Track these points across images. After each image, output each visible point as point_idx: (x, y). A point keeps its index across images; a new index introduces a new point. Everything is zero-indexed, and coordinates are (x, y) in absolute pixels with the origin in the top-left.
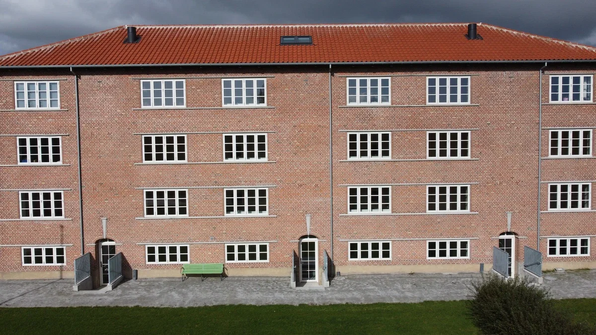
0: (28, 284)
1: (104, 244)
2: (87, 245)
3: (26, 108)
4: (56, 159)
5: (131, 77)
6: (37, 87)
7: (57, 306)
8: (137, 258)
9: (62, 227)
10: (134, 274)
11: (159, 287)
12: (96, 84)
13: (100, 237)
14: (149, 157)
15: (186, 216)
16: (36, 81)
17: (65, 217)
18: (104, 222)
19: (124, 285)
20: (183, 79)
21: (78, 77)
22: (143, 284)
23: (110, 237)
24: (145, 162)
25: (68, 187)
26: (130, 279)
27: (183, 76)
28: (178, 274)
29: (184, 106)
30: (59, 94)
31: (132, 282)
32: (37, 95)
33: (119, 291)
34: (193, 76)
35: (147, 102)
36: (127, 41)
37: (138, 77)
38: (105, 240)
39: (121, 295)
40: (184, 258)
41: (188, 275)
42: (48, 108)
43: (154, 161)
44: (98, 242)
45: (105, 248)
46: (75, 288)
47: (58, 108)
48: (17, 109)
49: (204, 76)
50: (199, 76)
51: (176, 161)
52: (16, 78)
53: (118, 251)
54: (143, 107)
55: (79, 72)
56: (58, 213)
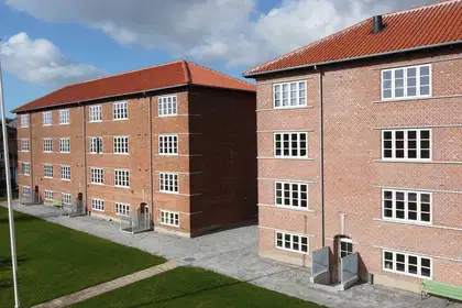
0: (277, 265)
1: (342, 240)
2: (326, 238)
3: (281, 107)
4: (303, 153)
5: (370, 69)
6: (289, 87)
8: (373, 262)
9: (306, 217)
10: (369, 278)
11: (392, 300)
13: (338, 233)
14: (388, 154)
15: (430, 224)
16: (289, 82)
17: (309, 209)
18: (342, 218)
19: (358, 288)
20: (429, 64)
21: (322, 74)
22: (377, 291)
23: (346, 234)
24: (384, 159)
25: (312, 180)
26: (365, 282)
27: (429, 60)
28: (416, 289)
29: (430, 96)
30: (306, 92)
31: (366, 287)
32: (289, 94)
33: (350, 293)
34: (442, 58)
35: (388, 94)
36: (372, 32)
37: (379, 67)
38: (344, 237)
39: (350, 299)
40: (426, 272)
41: (431, 295)
42: (298, 106)
43: (394, 158)
44: (337, 237)
45: (343, 244)
46: (312, 280)
47: (306, 105)
48: (275, 108)
49: (455, 56)
50: (449, 57)
51: (418, 159)
52: (274, 81)
53: (355, 250)
54: (383, 99)
55: (322, 69)
56: (304, 204)
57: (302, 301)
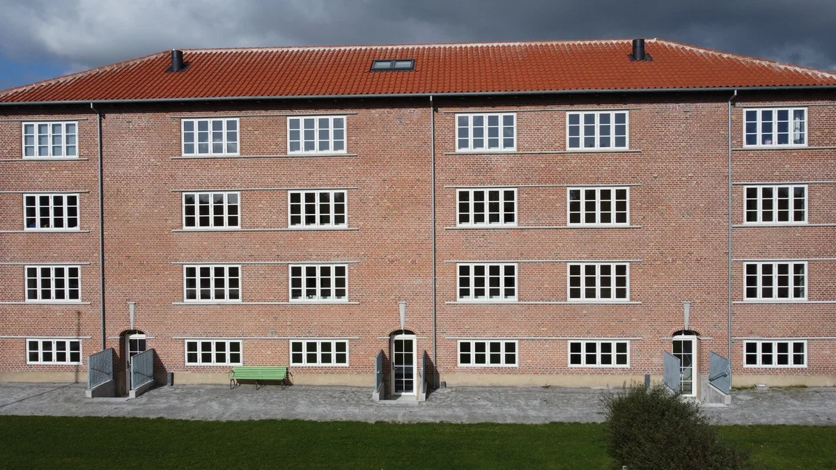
0: (31, 387)
1: (133, 337)
2: (109, 338)
3: (36, 156)
4: (72, 223)
5: (168, 116)
6: (50, 129)
7: (59, 414)
8: (174, 357)
9: (79, 313)
10: (169, 378)
11: (198, 395)
12: (125, 125)
13: (126, 328)
14: (190, 222)
15: (239, 301)
16: (49, 122)
17: (83, 300)
18: (132, 307)
19: (154, 392)
20: (237, 118)
21: (102, 116)
22: (178, 391)
23: (139, 328)
24: (186, 228)
25: (87, 260)
26: (163, 385)
27: (236, 113)
28: (225, 380)
29: (237, 154)
30: (77, 138)
31: (166, 389)
32: (50, 140)
33: (144, 399)
34: (250, 113)
35: (190, 149)
36: (170, 70)
37: (178, 115)
38: (134, 332)
39: (144, 404)
40: (235, 358)
41: (241, 382)
42: (64, 156)
43: (197, 227)
44: (124, 334)
45: (133, 342)
46: (89, 394)
47: (76, 157)
48: (24, 157)
49: (263, 113)
50: (257, 113)
51: (226, 227)
52: (24, 118)
53: (149, 346)
54: (184, 155)
55: (102, 109)
56: (74, 295)
57: (76, 418)
